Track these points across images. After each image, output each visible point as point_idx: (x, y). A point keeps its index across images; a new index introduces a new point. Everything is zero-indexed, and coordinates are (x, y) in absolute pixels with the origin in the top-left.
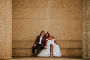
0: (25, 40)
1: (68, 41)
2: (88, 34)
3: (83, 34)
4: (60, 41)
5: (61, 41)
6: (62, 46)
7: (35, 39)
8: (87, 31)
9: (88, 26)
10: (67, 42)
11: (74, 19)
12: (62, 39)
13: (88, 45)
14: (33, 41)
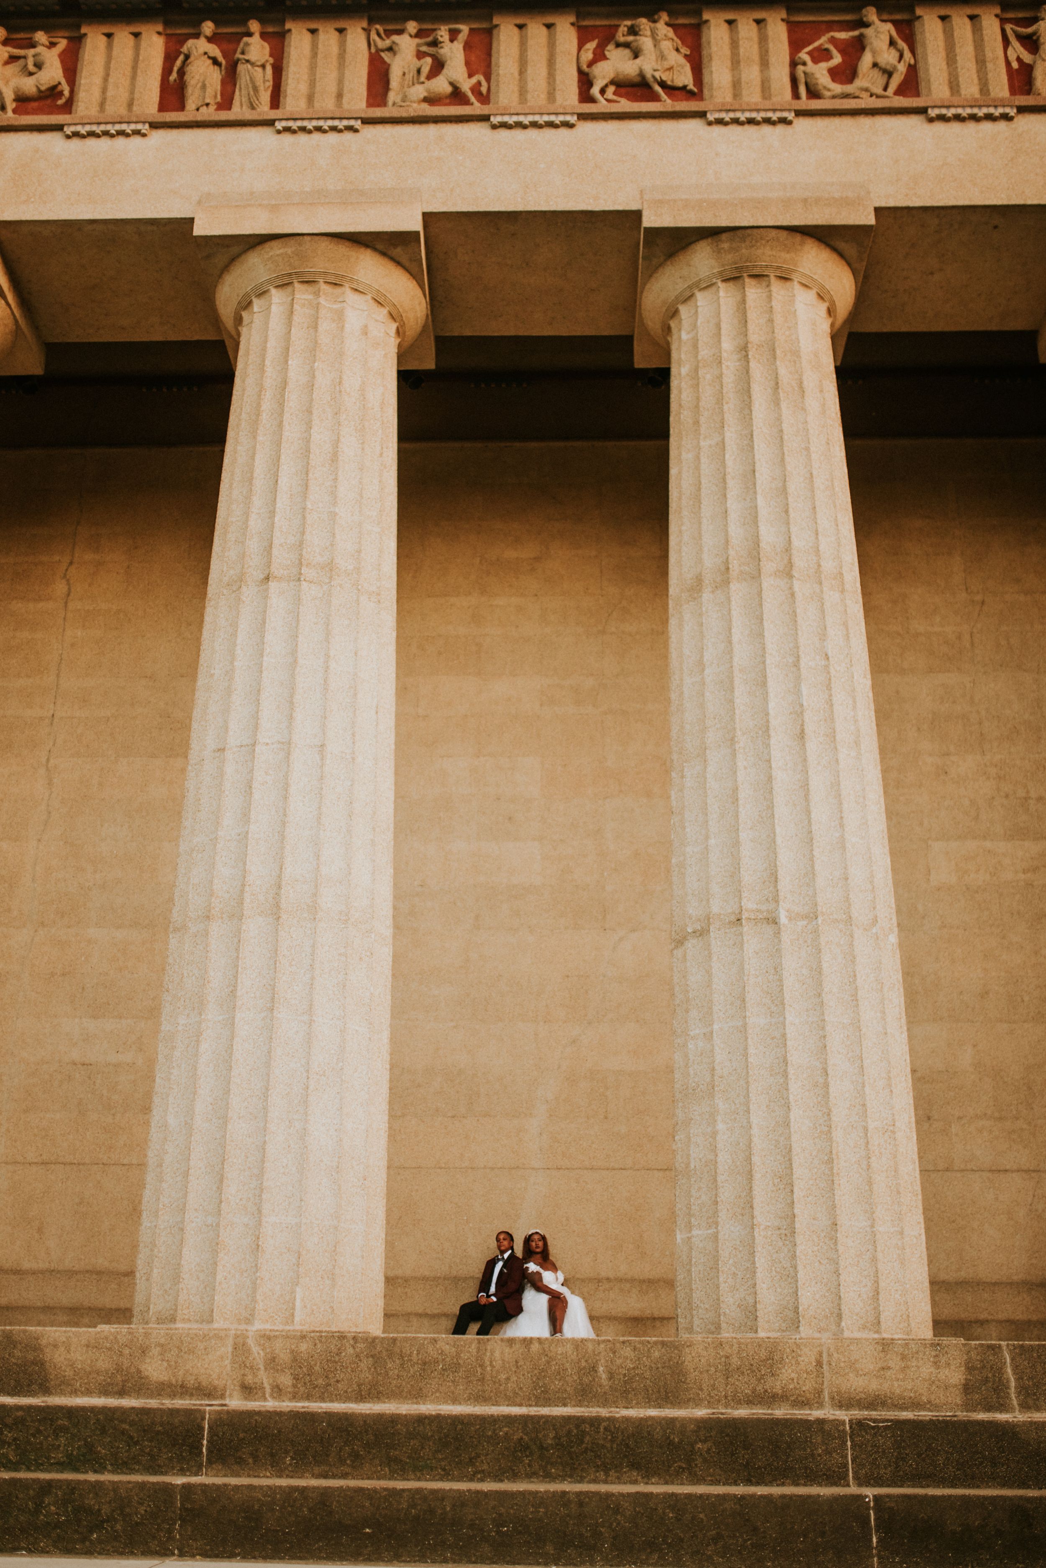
0: (427, 1273)
1: (632, 1280)
2: (694, 1239)
3: (679, 1240)
4: (591, 1280)
5: (599, 1281)
6: (602, 1308)
7: (477, 1270)
8: (689, 1227)
9: (693, 1207)
10: (628, 1285)
11: (661, 1174)
12: (603, 1274)
13: (694, 1287)
14: (465, 1279)
